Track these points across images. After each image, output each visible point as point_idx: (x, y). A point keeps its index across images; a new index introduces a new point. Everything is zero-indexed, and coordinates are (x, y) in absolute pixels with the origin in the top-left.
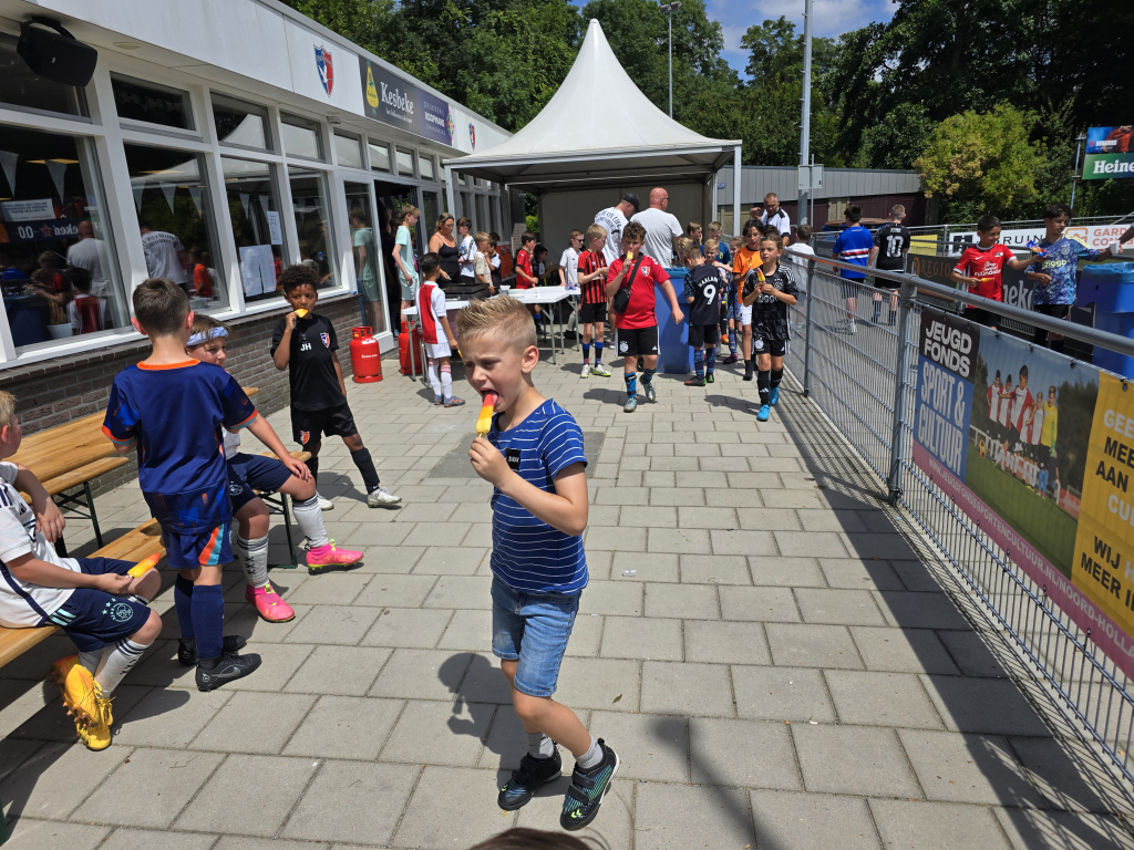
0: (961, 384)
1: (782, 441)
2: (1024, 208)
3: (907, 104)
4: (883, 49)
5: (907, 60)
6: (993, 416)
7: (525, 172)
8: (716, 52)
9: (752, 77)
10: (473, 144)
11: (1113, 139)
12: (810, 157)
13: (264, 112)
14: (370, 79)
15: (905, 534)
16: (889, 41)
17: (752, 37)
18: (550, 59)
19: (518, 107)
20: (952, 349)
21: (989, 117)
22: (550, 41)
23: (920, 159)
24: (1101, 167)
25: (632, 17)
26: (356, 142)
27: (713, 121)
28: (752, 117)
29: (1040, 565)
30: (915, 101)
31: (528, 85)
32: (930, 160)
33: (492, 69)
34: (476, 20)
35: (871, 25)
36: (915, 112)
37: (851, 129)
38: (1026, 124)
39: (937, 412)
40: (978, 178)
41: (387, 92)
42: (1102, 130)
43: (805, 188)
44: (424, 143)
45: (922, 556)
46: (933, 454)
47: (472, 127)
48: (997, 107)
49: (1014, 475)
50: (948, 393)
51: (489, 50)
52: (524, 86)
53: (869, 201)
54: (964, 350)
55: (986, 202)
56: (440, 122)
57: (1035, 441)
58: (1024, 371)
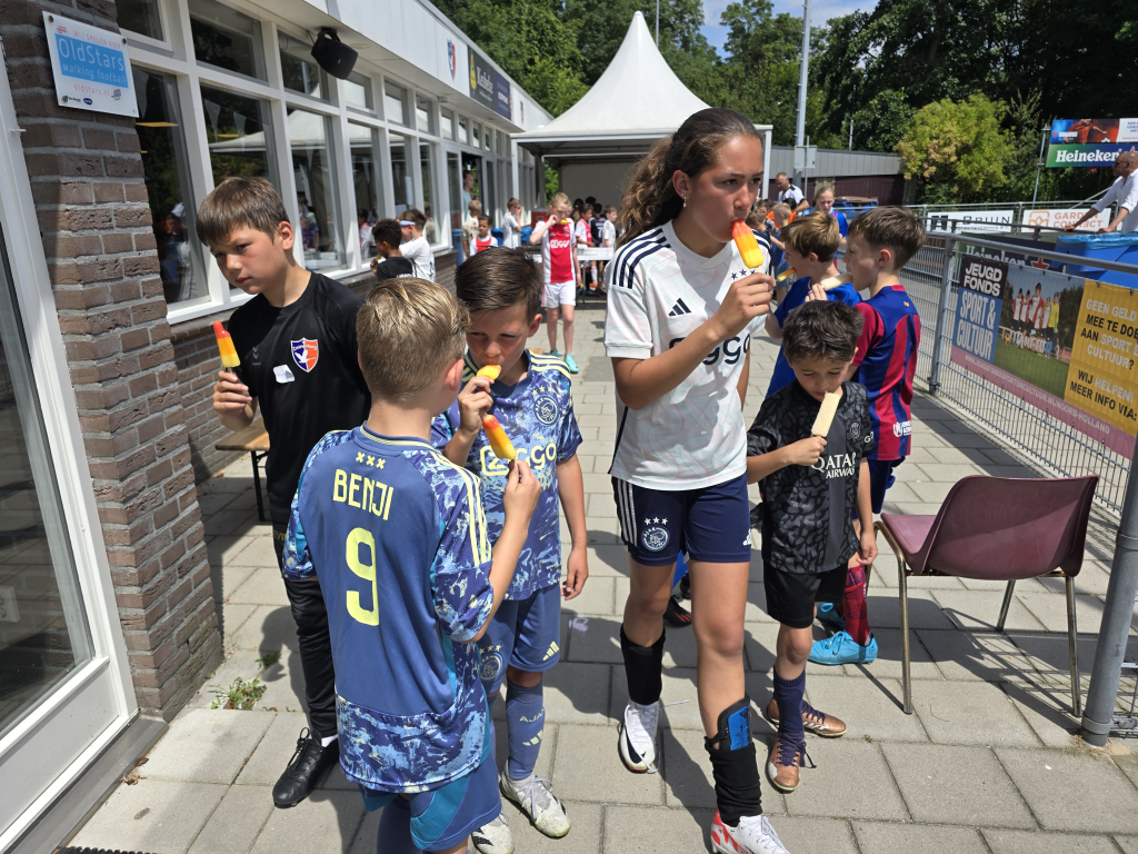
0: (993, 301)
2: (992, 192)
3: (889, 92)
4: (869, 39)
5: (890, 48)
6: (1016, 317)
8: (696, 28)
9: (729, 54)
10: (522, 119)
11: (1074, 130)
12: (805, 140)
14: (472, 66)
15: (945, 408)
16: (874, 31)
17: (731, 14)
21: (964, 106)
23: (902, 144)
24: (1063, 157)
28: (740, 96)
29: (1044, 398)
30: (896, 88)
32: (909, 144)
35: (856, 13)
36: (895, 97)
38: (997, 114)
39: (973, 323)
40: (953, 163)
41: (480, 76)
42: (1064, 123)
43: (799, 167)
46: (968, 351)
47: (522, 104)
48: (972, 97)
53: (852, 181)
54: (995, 279)
55: (959, 185)
56: (506, 100)
57: (1044, 326)
58: (1039, 287)
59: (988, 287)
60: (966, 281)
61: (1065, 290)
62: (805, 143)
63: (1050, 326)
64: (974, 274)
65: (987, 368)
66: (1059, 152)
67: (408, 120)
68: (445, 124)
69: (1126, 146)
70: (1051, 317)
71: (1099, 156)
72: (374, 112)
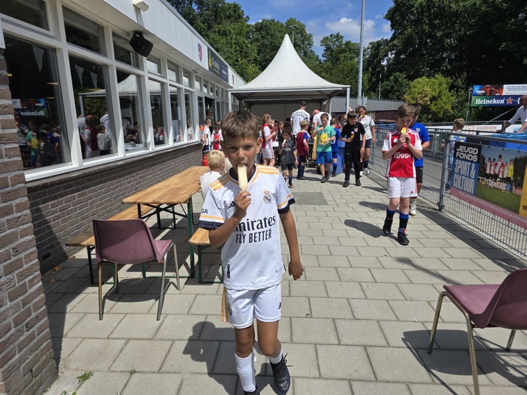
0: (473, 164)
2: (447, 118)
3: (398, 73)
4: (388, 50)
5: (398, 55)
6: (488, 172)
8: (310, 47)
9: (325, 59)
10: (233, 83)
11: (483, 90)
14: (210, 56)
15: (448, 218)
16: (391, 47)
17: (325, 41)
20: (469, 154)
21: (432, 79)
22: (241, 39)
23: (405, 96)
24: (478, 102)
25: (275, 30)
28: (331, 75)
29: (507, 213)
30: (401, 72)
32: (409, 96)
34: (209, 29)
35: (382, 39)
36: (401, 76)
37: (374, 83)
38: (447, 83)
39: (463, 175)
40: (429, 105)
41: (214, 61)
42: (479, 86)
46: (461, 190)
47: (233, 76)
48: (436, 76)
49: (497, 189)
50: (467, 168)
53: (383, 113)
54: (474, 153)
55: (432, 115)
56: (226, 74)
57: (505, 177)
58: (500, 156)
59: (471, 158)
60: (457, 155)
61: (516, 158)
62: (362, 96)
63: (508, 176)
64: (461, 151)
65: (472, 198)
66: (477, 100)
67: (179, 80)
68: (197, 85)
69: (507, 97)
70: (509, 172)
71: (495, 102)
72: (162, 75)
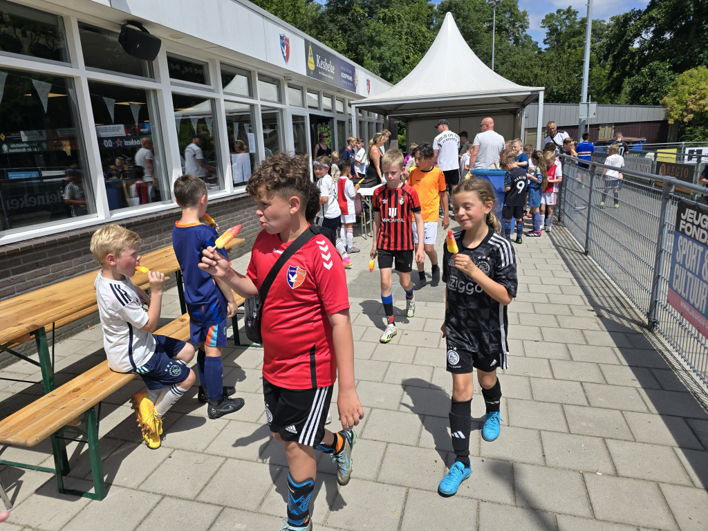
1: (571, 284)
3: (656, 63)
4: (641, 26)
5: (658, 33)
7: (400, 108)
8: (524, 31)
9: (547, 46)
10: (369, 91)
12: (588, 97)
13: (248, 74)
14: (310, 53)
15: (660, 351)
17: (548, 20)
18: (416, 37)
19: (395, 68)
20: (701, 228)
22: (416, 26)
23: (665, 98)
25: (469, 10)
26: (299, 92)
27: (522, 74)
30: (662, 60)
31: (401, 54)
32: (672, 99)
33: (380, 44)
34: (371, 15)
36: (662, 67)
37: (616, 79)
39: (688, 270)
41: (320, 61)
43: (584, 117)
44: (339, 91)
45: (673, 367)
46: (684, 299)
47: (368, 81)
50: (697, 258)
51: (378, 33)
52: (399, 55)
53: (627, 126)
56: (350, 78)
60: (681, 226)
62: (588, 100)
64: (689, 220)
65: (702, 321)
